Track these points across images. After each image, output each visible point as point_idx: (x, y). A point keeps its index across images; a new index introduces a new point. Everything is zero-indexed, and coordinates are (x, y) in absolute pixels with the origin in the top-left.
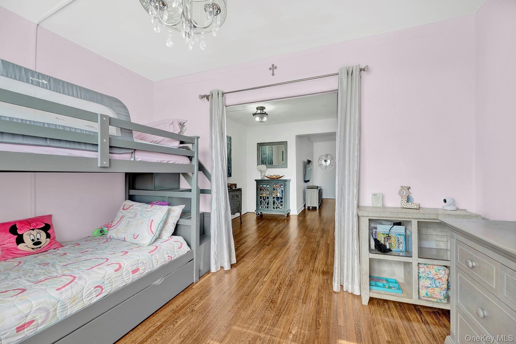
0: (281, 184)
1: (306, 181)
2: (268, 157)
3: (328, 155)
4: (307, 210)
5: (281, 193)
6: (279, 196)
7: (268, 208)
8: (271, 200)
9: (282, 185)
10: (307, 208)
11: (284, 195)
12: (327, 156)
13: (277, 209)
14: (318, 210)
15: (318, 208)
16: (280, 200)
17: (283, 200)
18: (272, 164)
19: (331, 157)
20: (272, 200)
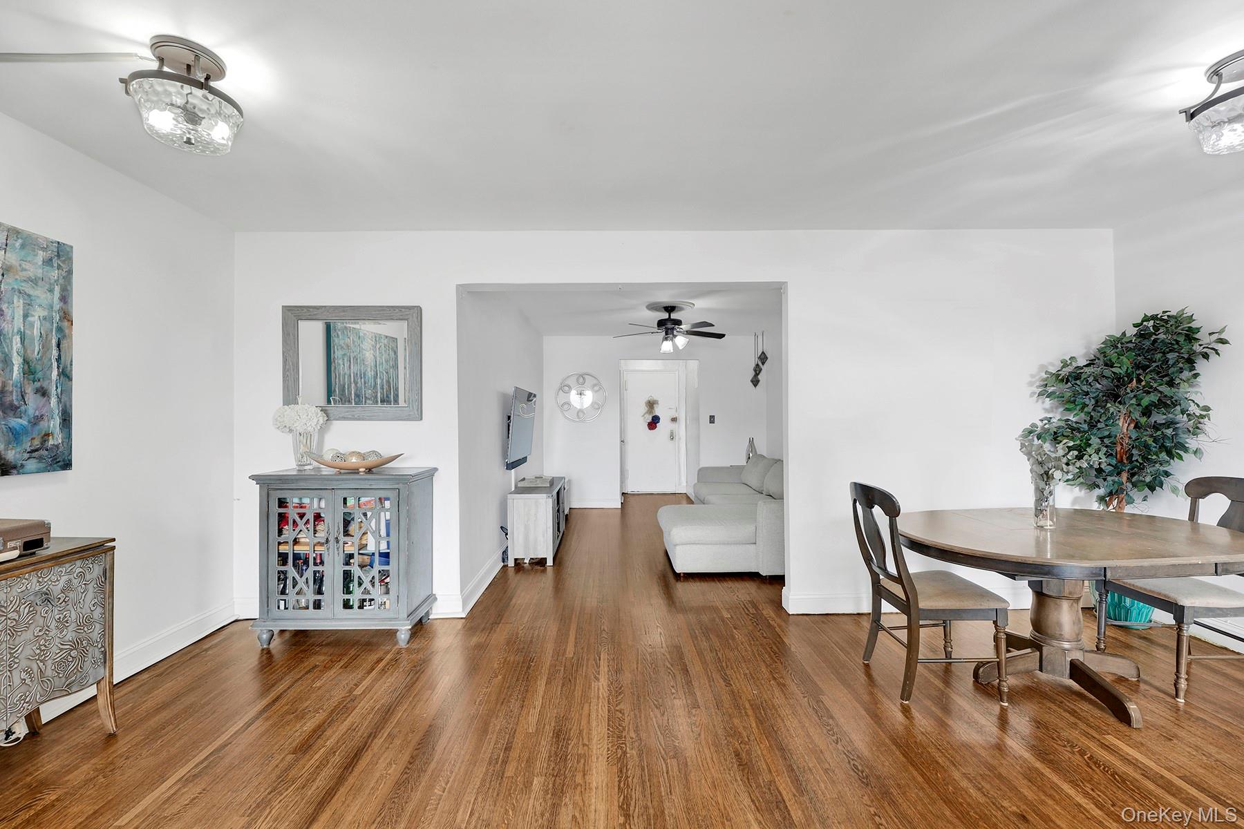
0: (383, 494)
1: (511, 466)
2: (370, 374)
3: (586, 377)
4: (511, 572)
5: (383, 533)
6: (371, 548)
7: (317, 605)
8: (333, 572)
9: (387, 499)
10: (511, 563)
11: (393, 545)
12: (584, 379)
13: (361, 607)
14: (550, 571)
15: (550, 562)
16: (377, 567)
17: (392, 568)
18: (396, 401)
19: (595, 382)
20: (340, 569)
